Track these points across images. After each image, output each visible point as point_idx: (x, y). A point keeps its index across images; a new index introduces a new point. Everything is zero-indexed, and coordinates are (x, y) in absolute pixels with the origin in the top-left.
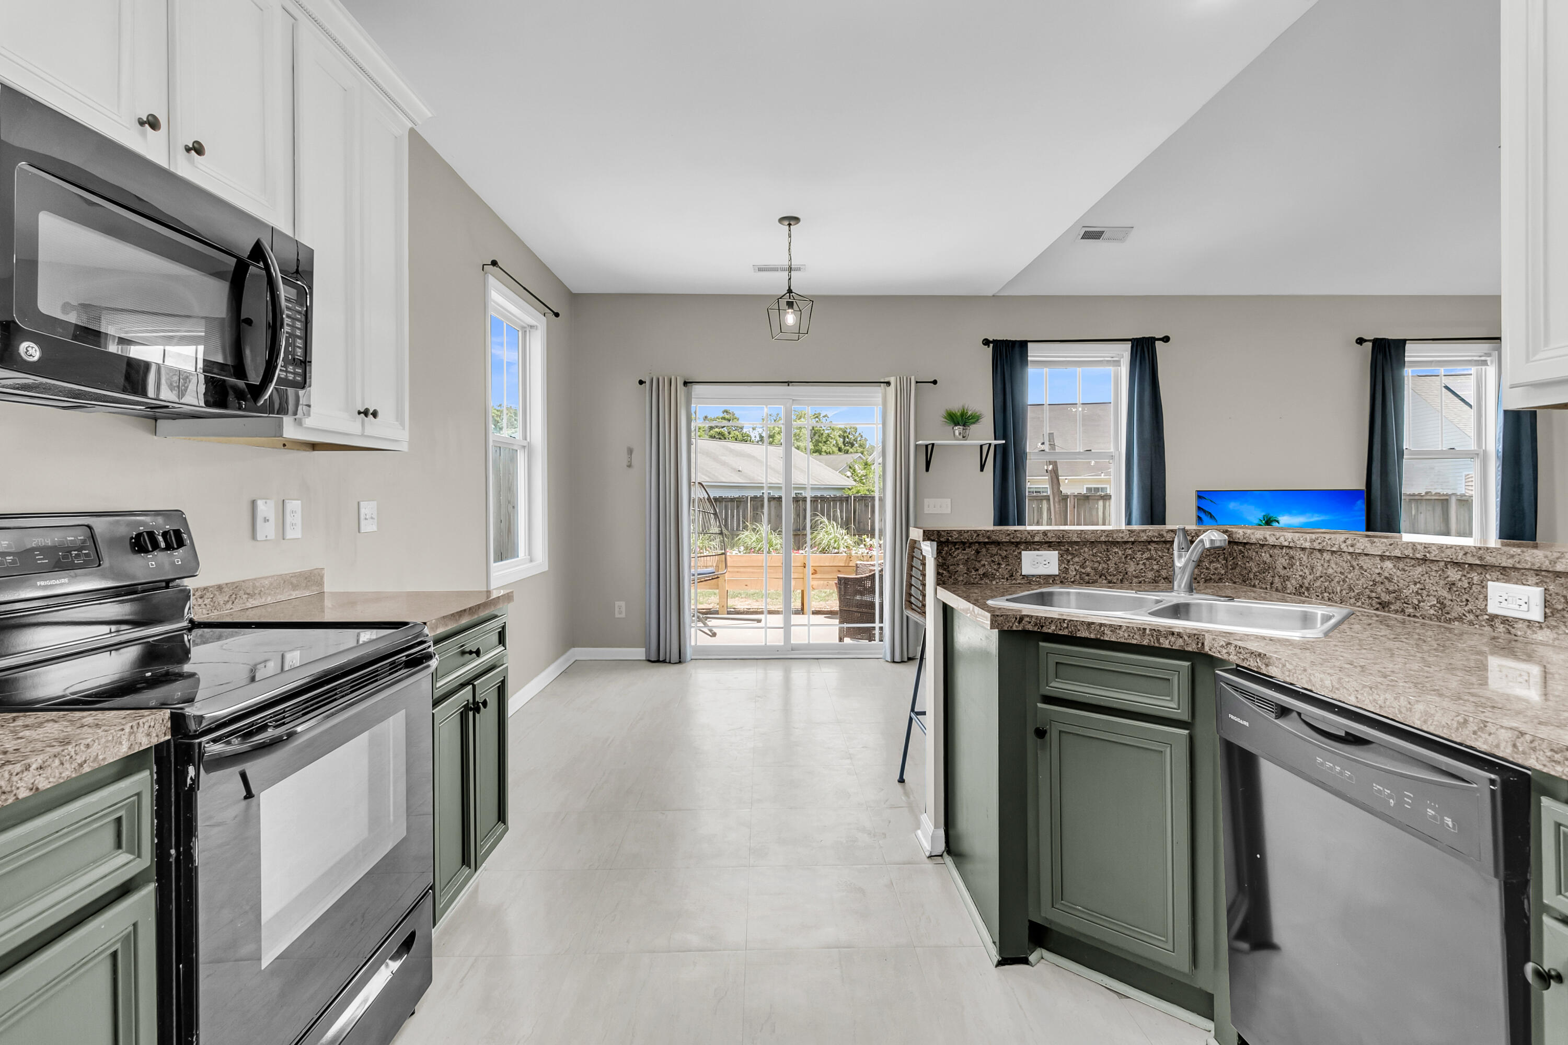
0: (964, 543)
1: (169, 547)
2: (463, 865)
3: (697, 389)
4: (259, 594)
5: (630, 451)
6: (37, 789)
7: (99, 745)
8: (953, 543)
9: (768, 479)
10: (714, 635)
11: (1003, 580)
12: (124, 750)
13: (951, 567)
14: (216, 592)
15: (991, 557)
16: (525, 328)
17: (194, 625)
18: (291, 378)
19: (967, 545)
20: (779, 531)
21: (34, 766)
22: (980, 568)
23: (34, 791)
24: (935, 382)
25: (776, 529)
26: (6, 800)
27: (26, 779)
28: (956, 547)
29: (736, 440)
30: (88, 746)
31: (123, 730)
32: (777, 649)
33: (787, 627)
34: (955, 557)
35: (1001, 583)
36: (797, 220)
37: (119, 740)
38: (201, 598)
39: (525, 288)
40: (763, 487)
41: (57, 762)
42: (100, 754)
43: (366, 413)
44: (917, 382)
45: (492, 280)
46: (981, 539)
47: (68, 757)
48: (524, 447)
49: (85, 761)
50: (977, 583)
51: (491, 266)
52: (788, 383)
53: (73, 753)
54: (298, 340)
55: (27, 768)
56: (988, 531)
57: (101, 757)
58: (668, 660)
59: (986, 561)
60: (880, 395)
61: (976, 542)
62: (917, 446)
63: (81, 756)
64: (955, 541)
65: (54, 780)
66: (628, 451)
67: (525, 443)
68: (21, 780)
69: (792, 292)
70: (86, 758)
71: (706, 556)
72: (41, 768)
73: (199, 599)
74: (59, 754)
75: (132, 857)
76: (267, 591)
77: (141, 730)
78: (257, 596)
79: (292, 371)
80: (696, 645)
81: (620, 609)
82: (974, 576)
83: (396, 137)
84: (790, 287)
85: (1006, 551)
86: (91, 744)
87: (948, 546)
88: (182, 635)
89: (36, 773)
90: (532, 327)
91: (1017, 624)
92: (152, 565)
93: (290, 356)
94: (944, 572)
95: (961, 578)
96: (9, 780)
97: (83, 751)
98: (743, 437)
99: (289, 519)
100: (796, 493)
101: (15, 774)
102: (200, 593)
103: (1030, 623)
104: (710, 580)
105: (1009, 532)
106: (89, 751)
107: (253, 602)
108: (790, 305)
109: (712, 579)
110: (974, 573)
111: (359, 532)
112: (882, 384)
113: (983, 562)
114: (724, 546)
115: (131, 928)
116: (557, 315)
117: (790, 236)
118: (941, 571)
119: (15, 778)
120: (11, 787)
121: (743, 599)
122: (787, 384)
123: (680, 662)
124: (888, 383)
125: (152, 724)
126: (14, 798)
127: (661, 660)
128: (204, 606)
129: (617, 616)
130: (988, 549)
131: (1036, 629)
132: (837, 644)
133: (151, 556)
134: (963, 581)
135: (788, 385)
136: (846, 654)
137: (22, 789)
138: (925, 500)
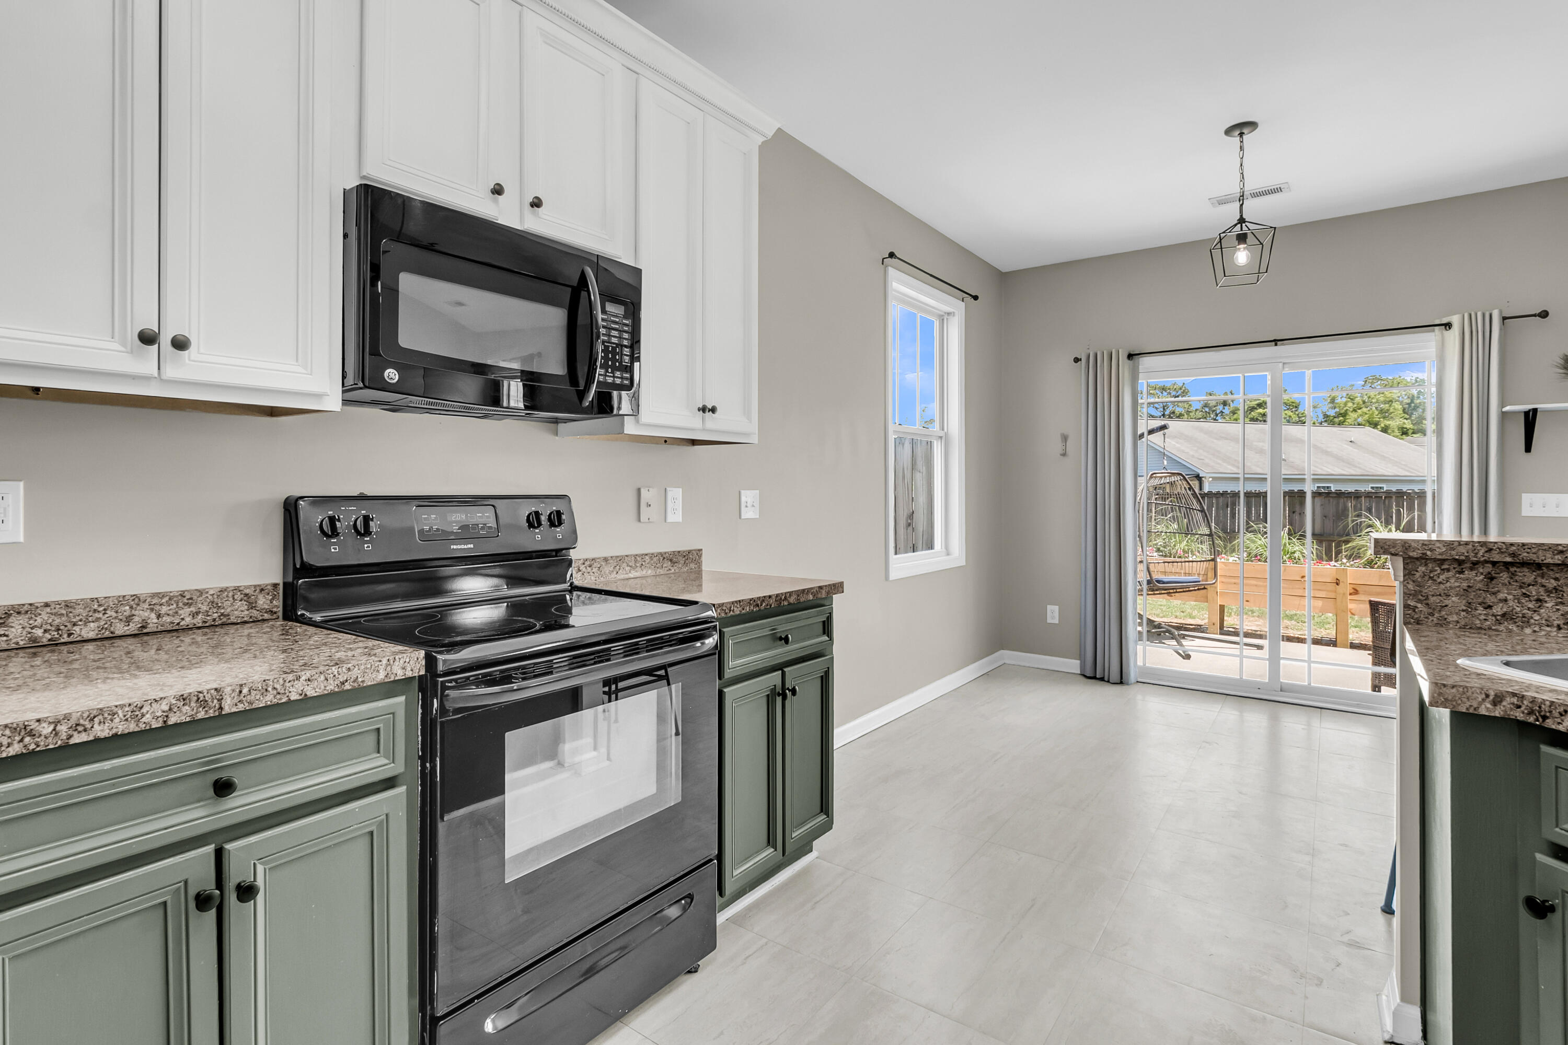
0: (1460, 563)
1: (552, 524)
2: (768, 846)
3: (1146, 362)
4: (641, 567)
5: (1065, 438)
6: (306, 695)
7: (359, 670)
8: (1435, 560)
9: (1312, 468)
10: (1188, 657)
11: (1548, 629)
12: (381, 677)
13: (1432, 599)
14: (602, 563)
15: (1521, 587)
16: (943, 316)
17: (574, 588)
18: (618, 382)
19: (1468, 565)
20: (1301, 535)
21: (303, 678)
22: (1496, 604)
23: (303, 696)
24: (1544, 314)
25: (1296, 532)
26: (280, 699)
27: (297, 686)
28: (1443, 567)
29: (1289, 421)
30: (349, 669)
31: (380, 661)
32: (1259, 687)
33: (1275, 659)
34: (1440, 583)
35: (1543, 633)
36: (1252, 125)
37: (376, 669)
38: (590, 567)
39: (931, 275)
40: (1304, 479)
41: (322, 677)
42: (359, 677)
43: (703, 409)
44: (1504, 318)
45: (891, 271)
46: (1496, 557)
47: (332, 675)
48: (941, 437)
49: (347, 681)
50: (1490, 629)
51: (890, 259)
52: (1276, 342)
53: (336, 673)
54: (625, 349)
55: (298, 678)
56: (1512, 545)
57: (360, 680)
58: (1106, 679)
59: (1508, 594)
60: (1433, 344)
61: (1486, 562)
62: (1504, 416)
63: (343, 676)
64: (1440, 557)
65: (320, 691)
66: (1062, 439)
67: (942, 434)
68: (292, 686)
69: (1244, 222)
70: (347, 678)
71: (1193, 561)
72: (309, 680)
73: (588, 568)
74: (324, 672)
75: (386, 761)
76: (647, 565)
77: (397, 663)
78: (639, 569)
79: (619, 376)
80: (1144, 665)
81: (1053, 614)
82: (1483, 617)
83: (745, 154)
84: (1241, 216)
85: (1556, 579)
86: (352, 668)
87: (1426, 565)
88: (565, 595)
89: (305, 683)
90: (949, 314)
91: (1489, 706)
92: (538, 537)
93: (617, 364)
94: (1419, 605)
95: (1455, 618)
96: (283, 685)
97: (344, 673)
98: (1299, 417)
99: (670, 505)
100: (1318, 487)
101: (288, 681)
102: (589, 563)
103: (1519, 707)
104: (1195, 590)
105: (1560, 548)
106: (350, 673)
107: (635, 574)
108: (1242, 238)
109: (1198, 589)
110: (1481, 610)
111: (740, 518)
112: (1437, 328)
113: (1501, 596)
114: (1216, 553)
115: (384, 817)
116: (976, 298)
117: (1241, 148)
118: (1412, 603)
119: (288, 685)
120: (285, 690)
121: (1252, 619)
122: (1273, 343)
123: (1121, 683)
124: (1448, 326)
125: (407, 660)
126: (287, 698)
127: (1097, 677)
128: (592, 574)
129: (1049, 621)
130: (1514, 574)
131: (1531, 719)
132: (1368, 695)
133: (538, 531)
134: (1458, 622)
135: (1276, 345)
136: (1364, 707)
137: (293, 693)
138: (1524, 495)
